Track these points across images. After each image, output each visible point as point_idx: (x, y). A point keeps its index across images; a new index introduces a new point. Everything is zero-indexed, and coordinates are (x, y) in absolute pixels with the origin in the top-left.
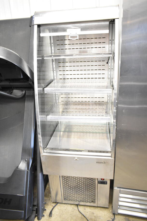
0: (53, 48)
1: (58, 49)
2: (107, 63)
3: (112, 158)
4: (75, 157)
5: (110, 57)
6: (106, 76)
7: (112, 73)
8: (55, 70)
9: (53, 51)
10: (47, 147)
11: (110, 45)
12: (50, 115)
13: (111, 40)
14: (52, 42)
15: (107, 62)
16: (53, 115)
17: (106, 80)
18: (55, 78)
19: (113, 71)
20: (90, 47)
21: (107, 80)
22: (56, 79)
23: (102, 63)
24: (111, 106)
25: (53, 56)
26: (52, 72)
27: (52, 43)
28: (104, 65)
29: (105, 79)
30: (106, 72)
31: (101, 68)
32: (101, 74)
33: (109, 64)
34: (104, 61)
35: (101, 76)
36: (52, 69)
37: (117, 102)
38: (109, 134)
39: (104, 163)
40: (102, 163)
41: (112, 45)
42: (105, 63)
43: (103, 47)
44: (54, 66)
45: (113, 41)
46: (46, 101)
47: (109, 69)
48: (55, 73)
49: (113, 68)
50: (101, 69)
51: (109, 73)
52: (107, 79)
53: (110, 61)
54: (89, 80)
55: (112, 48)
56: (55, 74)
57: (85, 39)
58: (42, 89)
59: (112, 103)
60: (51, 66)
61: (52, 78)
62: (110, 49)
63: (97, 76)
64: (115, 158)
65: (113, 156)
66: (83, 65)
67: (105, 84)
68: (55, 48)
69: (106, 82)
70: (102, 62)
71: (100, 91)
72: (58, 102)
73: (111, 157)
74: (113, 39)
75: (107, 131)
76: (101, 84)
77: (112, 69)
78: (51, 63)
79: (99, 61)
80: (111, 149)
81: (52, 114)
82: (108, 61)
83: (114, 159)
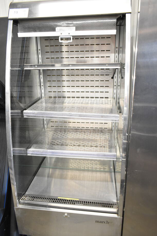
0: (40, 56)
1: (46, 58)
2: (112, 78)
3: (119, 217)
4: (65, 213)
5: (116, 69)
6: (110, 95)
7: (118, 91)
8: (42, 86)
9: (40, 61)
10: (26, 193)
11: (117, 54)
12: (32, 147)
13: (118, 47)
14: (39, 48)
15: (112, 76)
16: (36, 148)
17: (110, 101)
18: (43, 95)
19: (119, 89)
20: (90, 56)
21: (112, 101)
22: (44, 97)
23: (105, 78)
24: (117, 135)
25: (36, 66)
26: (39, 87)
27: (39, 50)
28: (109, 81)
29: (109, 99)
30: (110, 90)
31: (105, 84)
32: (104, 92)
33: (115, 80)
34: (109, 75)
35: (104, 95)
36: (38, 84)
37: (127, 135)
38: (113, 173)
39: (108, 222)
40: (104, 222)
41: (119, 54)
42: (109, 78)
43: (106, 57)
44: (42, 80)
45: (120, 48)
46: (31, 126)
47: (115, 86)
48: (43, 89)
49: (120, 84)
50: (104, 86)
51: (115, 91)
52: (112, 99)
53: (116, 75)
54: (88, 99)
55: (119, 58)
56: (43, 91)
57: (84, 45)
58: (20, 111)
59: (118, 130)
60: (38, 80)
61: (39, 96)
62: (117, 59)
63: (99, 95)
64: (123, 216)
65: (121, 213)
66: (80, 80)
67: (109, 106)
68: (43, 56)
69: (110, 104)
70: (105, 76)
71: (102, 117)
72: (46, 127)
73: (118, 214)
74: (120, 46)
75: (110, 169)
76: (104, 106)
77: (119, 86)
78: (38, 76)
79: (101, 75)
80: (117, 200)
81: (35, 145)
82: (114, 76)
83: (122, 218)
